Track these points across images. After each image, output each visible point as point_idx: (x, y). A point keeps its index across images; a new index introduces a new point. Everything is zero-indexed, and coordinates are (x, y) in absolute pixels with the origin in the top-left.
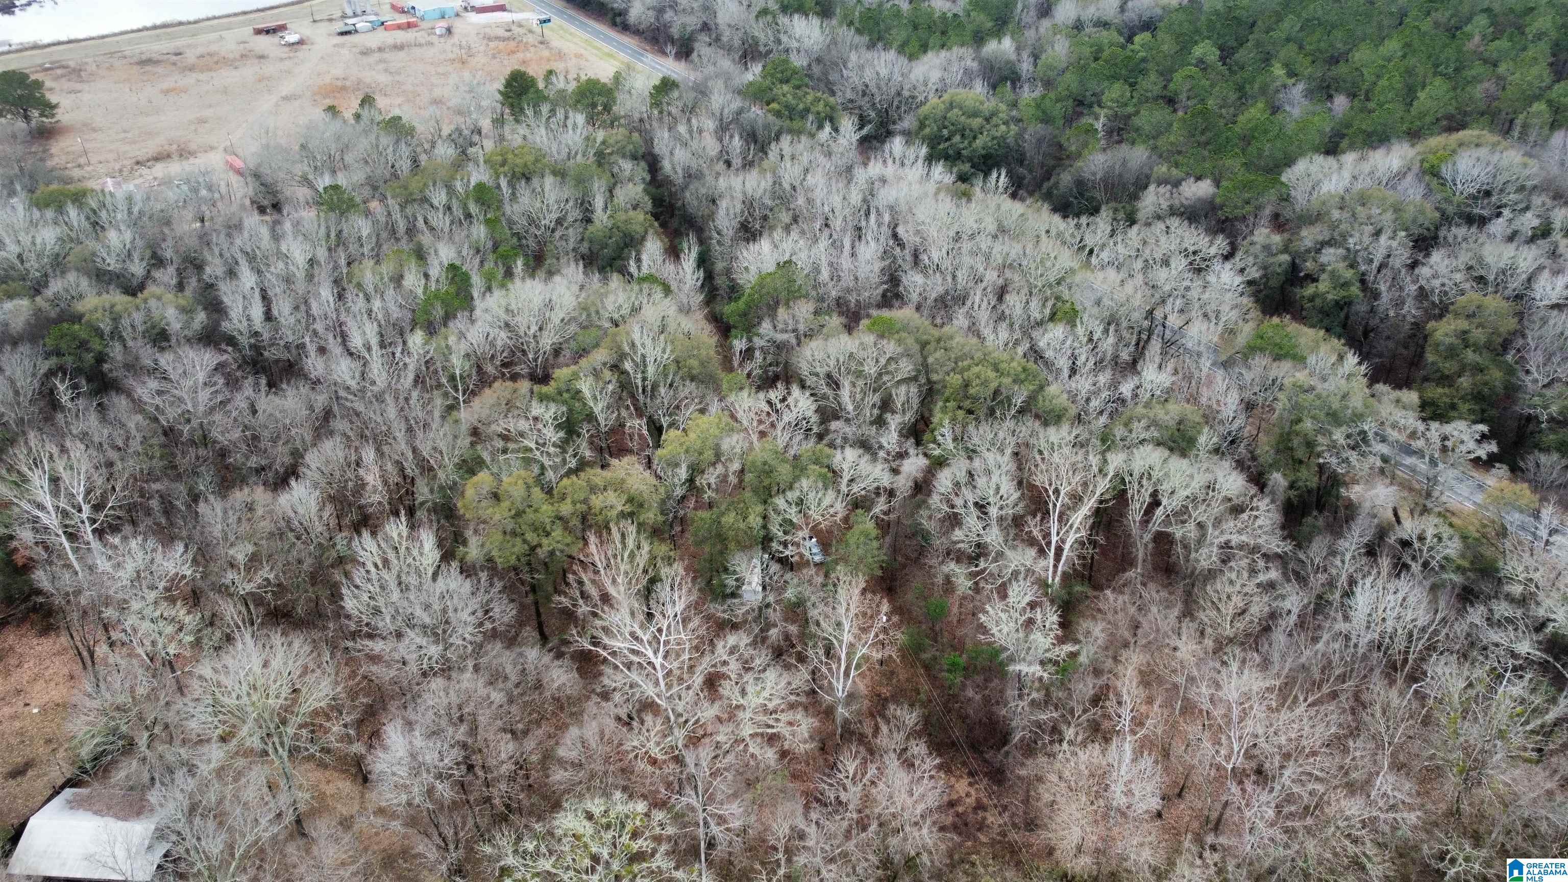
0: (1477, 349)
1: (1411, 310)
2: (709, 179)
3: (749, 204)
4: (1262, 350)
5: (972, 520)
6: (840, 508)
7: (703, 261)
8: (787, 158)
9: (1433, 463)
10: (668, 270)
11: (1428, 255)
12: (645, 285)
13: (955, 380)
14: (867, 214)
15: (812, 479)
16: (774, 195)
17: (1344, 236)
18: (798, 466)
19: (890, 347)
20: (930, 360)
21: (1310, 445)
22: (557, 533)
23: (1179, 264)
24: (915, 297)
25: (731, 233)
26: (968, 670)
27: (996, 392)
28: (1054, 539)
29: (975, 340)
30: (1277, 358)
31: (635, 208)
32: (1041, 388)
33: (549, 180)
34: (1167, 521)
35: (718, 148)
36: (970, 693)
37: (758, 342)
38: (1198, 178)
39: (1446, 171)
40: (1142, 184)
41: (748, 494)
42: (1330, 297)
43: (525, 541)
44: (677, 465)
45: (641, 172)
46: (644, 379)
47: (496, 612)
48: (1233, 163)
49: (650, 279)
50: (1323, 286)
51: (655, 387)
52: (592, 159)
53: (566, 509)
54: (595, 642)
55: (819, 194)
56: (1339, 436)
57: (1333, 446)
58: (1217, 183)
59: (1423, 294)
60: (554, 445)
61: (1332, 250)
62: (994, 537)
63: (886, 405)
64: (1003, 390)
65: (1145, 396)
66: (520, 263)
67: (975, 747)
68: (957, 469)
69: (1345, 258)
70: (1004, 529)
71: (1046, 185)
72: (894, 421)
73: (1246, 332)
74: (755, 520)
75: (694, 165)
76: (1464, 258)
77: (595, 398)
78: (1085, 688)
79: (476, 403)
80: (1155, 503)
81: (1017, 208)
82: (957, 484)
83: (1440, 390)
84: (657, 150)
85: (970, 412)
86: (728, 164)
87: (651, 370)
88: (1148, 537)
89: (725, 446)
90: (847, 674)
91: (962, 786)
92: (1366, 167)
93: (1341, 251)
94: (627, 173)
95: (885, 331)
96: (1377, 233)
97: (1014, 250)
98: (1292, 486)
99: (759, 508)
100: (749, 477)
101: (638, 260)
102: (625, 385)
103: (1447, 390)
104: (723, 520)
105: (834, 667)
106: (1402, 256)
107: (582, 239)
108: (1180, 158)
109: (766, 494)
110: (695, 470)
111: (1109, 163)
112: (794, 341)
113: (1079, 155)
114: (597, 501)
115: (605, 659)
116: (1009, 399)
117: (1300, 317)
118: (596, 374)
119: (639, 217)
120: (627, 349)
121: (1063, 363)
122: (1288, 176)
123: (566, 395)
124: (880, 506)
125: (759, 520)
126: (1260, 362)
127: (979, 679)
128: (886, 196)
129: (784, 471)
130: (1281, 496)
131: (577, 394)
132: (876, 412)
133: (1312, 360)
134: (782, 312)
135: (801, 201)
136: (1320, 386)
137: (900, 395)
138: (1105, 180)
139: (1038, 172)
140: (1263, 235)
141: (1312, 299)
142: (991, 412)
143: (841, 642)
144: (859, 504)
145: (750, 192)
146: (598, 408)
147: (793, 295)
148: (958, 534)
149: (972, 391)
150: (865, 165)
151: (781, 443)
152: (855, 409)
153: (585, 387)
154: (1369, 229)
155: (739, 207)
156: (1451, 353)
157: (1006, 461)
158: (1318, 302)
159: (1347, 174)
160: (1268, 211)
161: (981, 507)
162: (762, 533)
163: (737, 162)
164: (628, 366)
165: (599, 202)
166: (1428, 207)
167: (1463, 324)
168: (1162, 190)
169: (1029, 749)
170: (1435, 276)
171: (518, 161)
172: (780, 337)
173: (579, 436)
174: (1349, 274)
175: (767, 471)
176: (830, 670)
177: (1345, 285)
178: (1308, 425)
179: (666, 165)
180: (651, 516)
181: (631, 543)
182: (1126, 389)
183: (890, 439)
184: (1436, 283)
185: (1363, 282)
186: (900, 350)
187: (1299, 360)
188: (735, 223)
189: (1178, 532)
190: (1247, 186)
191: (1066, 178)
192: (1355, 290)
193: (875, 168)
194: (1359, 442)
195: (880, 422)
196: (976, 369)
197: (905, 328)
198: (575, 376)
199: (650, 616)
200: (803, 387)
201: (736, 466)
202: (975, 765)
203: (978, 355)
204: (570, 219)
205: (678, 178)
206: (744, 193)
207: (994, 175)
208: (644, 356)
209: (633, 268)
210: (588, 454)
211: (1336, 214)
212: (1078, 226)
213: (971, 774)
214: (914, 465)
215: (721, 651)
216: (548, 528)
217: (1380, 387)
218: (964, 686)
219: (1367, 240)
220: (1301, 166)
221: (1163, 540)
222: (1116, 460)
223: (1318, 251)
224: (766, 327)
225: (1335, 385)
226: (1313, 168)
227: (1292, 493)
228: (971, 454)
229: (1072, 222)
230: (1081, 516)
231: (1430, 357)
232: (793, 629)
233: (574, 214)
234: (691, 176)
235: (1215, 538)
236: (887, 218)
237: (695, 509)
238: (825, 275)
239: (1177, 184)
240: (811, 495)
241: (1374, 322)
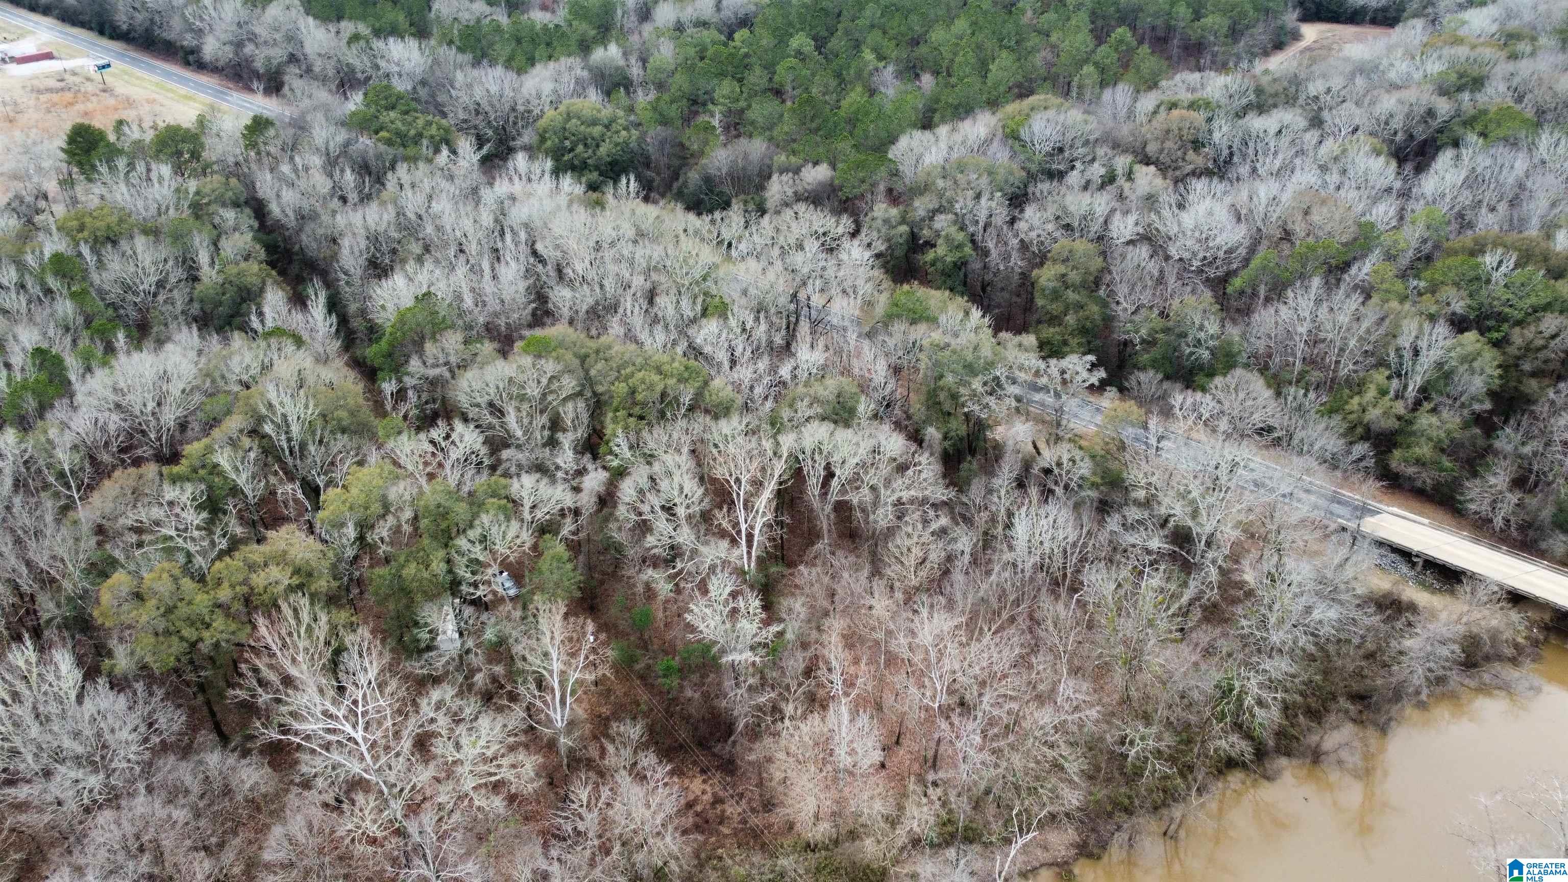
0: (1075, 288)
1: (1017, 262)
2: (325, 218)
3: (374, 239)
4: (899, 316)
5: (662, 524)
6: (527, 538)
7: (334, 305)
8: (407, 186)
9: (1057, 395)
10: (296, 320)
11: (1022, 211)
12: (273, 341)
13: (621, 388)
14: (502, 234)
15: (492, 512)
16: (400, 227)
17: (951, 202)
18: (475, 502)
19: (550, 366)
20: (593, 372)
21: (954, 397)
22: (219, 622)
23: (812, 246)
24: (566, 312)
25: (359, 272)
26: (683, 672)
27: (664, 395)
28: (743, 527)
29: (633, 347)
30: (913, 322)
31: (247, 258)
32: (706, 383)
33: (140, 242)
34: (843, 491)
35: (329, 184)
36: (689, 693)
37: (409, 381)
38: (816, 164)
39: (1024, 134)
40: (765, 175)
41: (426, 541)
42: (948, 259)
43: (182, 639)
44: (343, 525)
45: (247, 219)
46: (289, 440)
47: (162, 721)
48: (844, 146)
49: (278, 332)
50: (941, 250)
51: (303, 446)
52: (187, 213)
53: (224, 594)
54: (284, 729)
55: (448, 221)
56: (977, 384)
57: (974, 394)
58: (833, 167)
59: (1024, 246)
60: (198, 528)
61: (943, 217)
62: (685, 536)
63: (556, 425)
64: (669, 391)
65: (803, 376)
66: (121, 335)
67: (702, 744)
68: (639, 476)
69: (955, 222)
70: (695, 527)
71: (676, 185)
72: (567, 440)
73: (882, 301)
74: (438, 567)
75: (305, 205)
76: (1052, 210)
77: (237, 469)
78: (796, 663)
79: (96, 498)
80: (830, 475)
81: (649, 212)
82: (641, 492)
83: (1052, 330)
84: (261, 194)
85: (641, 418)
86: (344, 200)
87: (295, 429)
88: (828, 508)
89: (392, 494)
90: (563, 702)
91: (697, 785)
92: (958, 137)
93: (950, 217)
94: (231, 223)
95: (541, 350)
96: (978, 196)
97: (656, 252)
98: (945, 437)
99: (441, 553)
100: (424, 523)
101: (261, 314)
102: (269, 450)
103: (1057, 329)
104: (404, 572)
105: (548, 698)
106: (1001, 215)
107: (191, 300)
108: (795, 146)
109: (446, 537)
110: (364, 527)
111: (732, 158)
112: (447, 375)
113: (702, 153)
114: (259, 580)
115: (299, 746)
116: (676, 399)
117: (926, 281)
118: (233, 443)
119: (254, 267)
120: (264, 411)
121: (722, 356)
122: (893, 153)
123: (202, 472)
124: (568, 527)
125: (443, 566)
126: (899, 327)
127: (695, 677)
128: (518, 214)
129: (461, 510)
130: (938, 449)
131: (215, 468)
132: (546, 433)
133: (943, 319)
134: (429, 346)
135: (429, 229)
136: (954, 342)
137: (568, 412)
138: (730, 174)
139: (666, 174)
140: (882, 210)
141: (933, 263)
142: (662, 415)
143: (551, 672)
144: (545, 529)
145: (373, 227)
146: (242, 480)
147: (438, 327)
148: (650, 540)
149: (639, 397)
150: (491, 184)
151: (452, 481)
152: (525, 434)
153: (223, 459)
154: (970, 194)
155: (363, 244)
156: (1056, 295)
157: (685, 460)
158: (939, 265)
159: (943, 145)
160: (882, 187)
161: (669, 509)
162: (449, 578)
163: (353, 197)
164: (268, 428)
165: (203, 258)
166: (1015, 166)
167: (1061, 269)
168: (784, 178)
169: (754, 733)
170: (1031, 229)
171: (98, 224)
172: (432, 373)
173: (225, 513)
174: (960, 237)
175: (442, 513)
176: (545, 703)
177: (959, 247)
178: (950, 379)
179: (274, 209)
180: (323, 584)
181: (305, 617)
182: (785, 371)
183: (566, 458)
184: (1033, 234)
185: (973, 242)
186: (559, 367)
187: (932, 321)
188: (362, 261)
189: (854, 498)
190: (860, 165)
191: (693, 177)
192: (968, 250)
193: (502, 187)
194: (995, 387)
195: (552, 443)
196: (640, 375)
197: (561, 344)
198: (209, 450)
199: (341, 689)
200: (466, 420)
201: (408, 514)
202: (704, 761)
203: (639, 361)
204: (173, 280)
205: (291, 221)
206: (367, 229)
207: (624, 181)
208: (284, 416)
209: (255, 323)
210: (239, 530)
211: (940, 183)
212: (713, 222)
213: (703, 772)
214: (595, 480)
215: (426, 708)
216: (207, 619)
217: (1004, 335)
218: (681, 687)
219: (970, 204)
220: (903, 142)
221: (842, 508)
222: (787, 441)
223: (931, 219)
224: (415, 364)
225: (966, 338)
226: (915, 143)
227: (947, 444)
228: (650, 459)
229: (707, 218)
230: (765, 500)
231: (1040, 302)
232: (499, 669)
233: (176, 274)
234: (303, 217)
235: (888, 497)
236: (523, 236)
237: (372, 566)
238: (468, 302)
239: (797, 171)
240: (494, 530)
241: (988, 277)
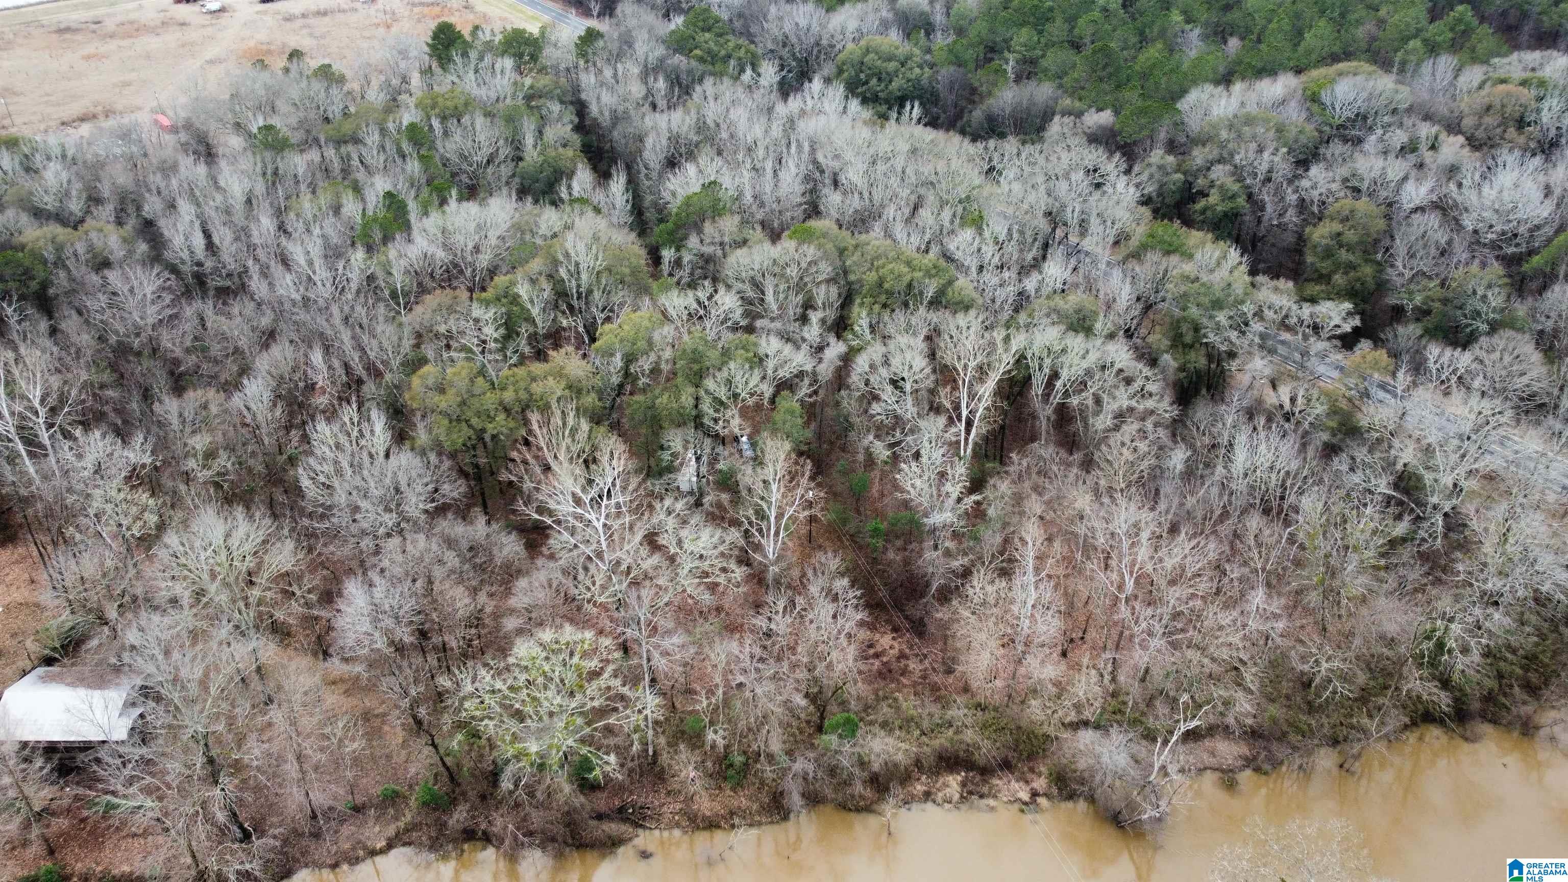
0: (1350, 248)
1: (1291, 216)
2: (636, 119)
3: (674, 139)
4: (1153, 248)
5: (888, 394)
6: (767, 390)
7: (632, 183)
8: (711, 99)
9: (1306, 337)
10: (599, 197)
11: (1307, 170)
12: (576, 205)
13: (872, 277)
14: (789, 145)
15: (739, 361)
16: (699, 130)
17: (1232, 155)
18: (726, 355)
19: (811, 251)
20: (848, 263)
21: (1197, 329)
22: (501, 417)
23: (1078, 176)
24: (834, 214)
25: (658, 167)
26: (890, 536)
27: (910, 286)
28: (965, 413)
29: (889, 242)
30: (1168, 253)
31: (565, 146)
32: (950, 283)
33: (480, 121)
34: (1066, 394)
35: (643, 92)
37: (687, 258)
38: (1100, 110)
39: (1326, 97)
40: (1047, 116)
41: (679, 380)
42: (1219, 208)
43: (470, 426)
44: (612, 355)
45: (570, 116)
46: (579, 286)
47: (446, 488)
48: (1131, 96)
49: (582, 201)
50: (1214, 198)
51: (590, 292)
52: (520, 102)
53: (508, 396)
54: (540, 510)
55: (742, 127)
56: (1222, 317)
57: (1218, 328)
58: (1117, 112)
59: (1302, 205)
60: (496, 340)
61: (1220, 167)
62: (908, 409)
63: (808, 305)
64: (915, 284)
65: (1046, 291)
66: (454, 192)
68: (875, 351)
69: (1233, 174)
70: (917, 402)
71: (959, 124)
72: (815, 317)
73: (1139, 233)
74: (687, 400)
75: (621, 108)
76: (1343, 171)
77: (532, 302)
79: (418, 309)
80: (1055, 375)
81: (929, 134)
82: (872, 366)
83: (1318, 288)
84: (583, 96)
85: (885, 306)
86: (654, 106)
87: (584, 276)
88: (1049, 411)
89: (656, 337)
90: (777, 533)
92: (1252, 97)
93: (1228, 167)
94: (555, 115)
95: (806, 237)
96: (1260, 150)
97: (927, 170)
98: (1182, 369)
99: (691, 390)
100: (681, 363)
101: (569, 187)
102: (561, 294)
103: (1323, 287)
104: (658, 401)
105: (764, 525)
106: (1283, 167)
107: (514, 175)
108: (1083, 93)
109: (697, 378)
110: (629, 359)
111: (1017, 99)
112: (719, 253)
113: (990, 94)
114: (537, 388)
115: (550, 527)
116: (921, 293)
117: (1188, 223)
118: (533, 282)
119: (570, 153)
120: (561, 258)
121: (972, 263)
122: (1183, 105)
123: (504, 300)
124: (804, 389)
125: (691, 401)
126: (1152, 257)
128: (807, 127)
129: (713, 355)
130: (1171, 376)
131: (516, 297)
132: (799, 310)
133: (1198, 256)
134: (708, 227)
135: (724, 135)
136: (1204, 278)
137: (821, 294)
138: (1012, 115)
139: (952, 112)
140: (1157, 156)
141: (1204, 211)
142: (906, 305)
143: (770, 504)
144: (784, 386)
145: (675, 130)
146: (535, 311)
147: (716, 211)
148: (876, 408)
149: (886, 286)
150: (786, 101)
151: (711, 335)
152: (780, 308)
153: (523, 290)
154: (1253, 146)
155: (664, 142)
156: (1328, 253)
157: (919, 343)
158: (1209, 213)
159: (1234, 102)
160: (1162, 135)
161: (895, 383)
162: (694, 413)
163: (662, 103)
164: (563, 272)
165: (529, 140)
166: (1310, 128)
167: (1337, 227)
168: (1066, 120)
170: (1314, 187)
171: (449, 103)
172: (708, 250)
173: (518, 334)
174: (1236, 187)
175: (696, 357)
176: (760, 531)
177: (1233, 197)
178: (1193, 311)
179: (594, 109)
180: (590, 400)
181: (571, 421)
182: (1030, 284)
183: (813, 332)
184: (1315, 194)
185: (1250, 196)
186: (819, 254)
187: (1189, 257)
188: (662, 157)
189: (1074, 401)
190: (1143, 112)
191: (978, 115)
192: (1241, 201)
193: (794, 104)
194: (1241, 326)
195: (804, 319)
196: (891, 266)
197: (825, 235)
198: (513, 283)
199: (590, 482)
200: (729, 287)
201: (668, 354)
203: (892, 254)
204: (502, 157)
205: (605, 120)
206: (670, 130)
207: (908, 107)
208: (577, 264)
209: (564, 194)
210: (527, 350)
211: (1224, 134)
212: (986, 148)
214: (835, 349)
215: (660, 516)
216: (492, 413)
217: (1261, 278)
219: (1251, 155)
220: (1193, 96)
222: (1018, 341)
223: (1209, 169)
224: (693, 241)
225: (1219, 277)
226: (1204, 97)
227: (1182, 375)
228: (885, 338)
229: (980, 145)
230: (987, 389)
231: (1309, 259)
232: (725, 497)
233: (505, 151)
234: (616, 118)
235: (1111, 406)
236: (806, 148)
237: (631, 394)
238: (748, 198)
239: (1079, 114)
240: (738, 378)
241: (1262, 231)
